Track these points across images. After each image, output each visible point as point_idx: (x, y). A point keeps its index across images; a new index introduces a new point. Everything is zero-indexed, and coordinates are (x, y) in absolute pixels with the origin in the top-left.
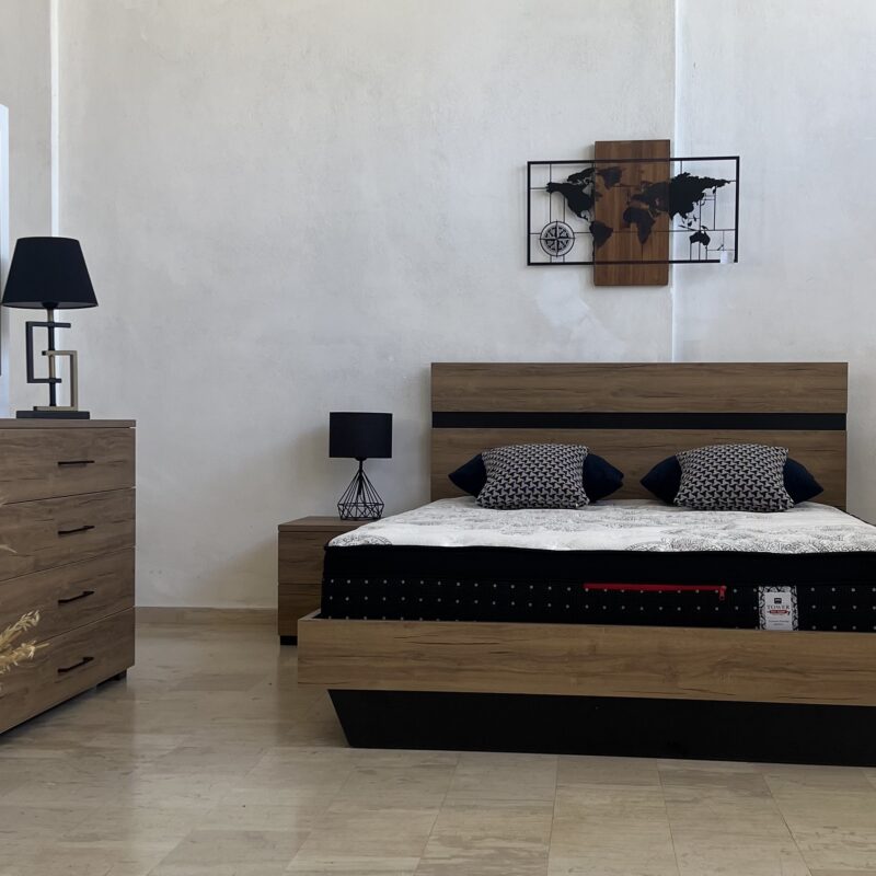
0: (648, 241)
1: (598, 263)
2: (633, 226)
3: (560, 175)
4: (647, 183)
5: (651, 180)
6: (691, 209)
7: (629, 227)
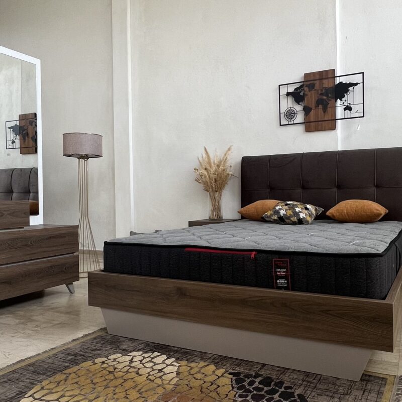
0: (327, 112)
1: (307, 122)
2: (320, 106)
3: (291, 89)
4: (325, 88)
5: (327, 86)
6: (344, 97)
7: (318, 107)
